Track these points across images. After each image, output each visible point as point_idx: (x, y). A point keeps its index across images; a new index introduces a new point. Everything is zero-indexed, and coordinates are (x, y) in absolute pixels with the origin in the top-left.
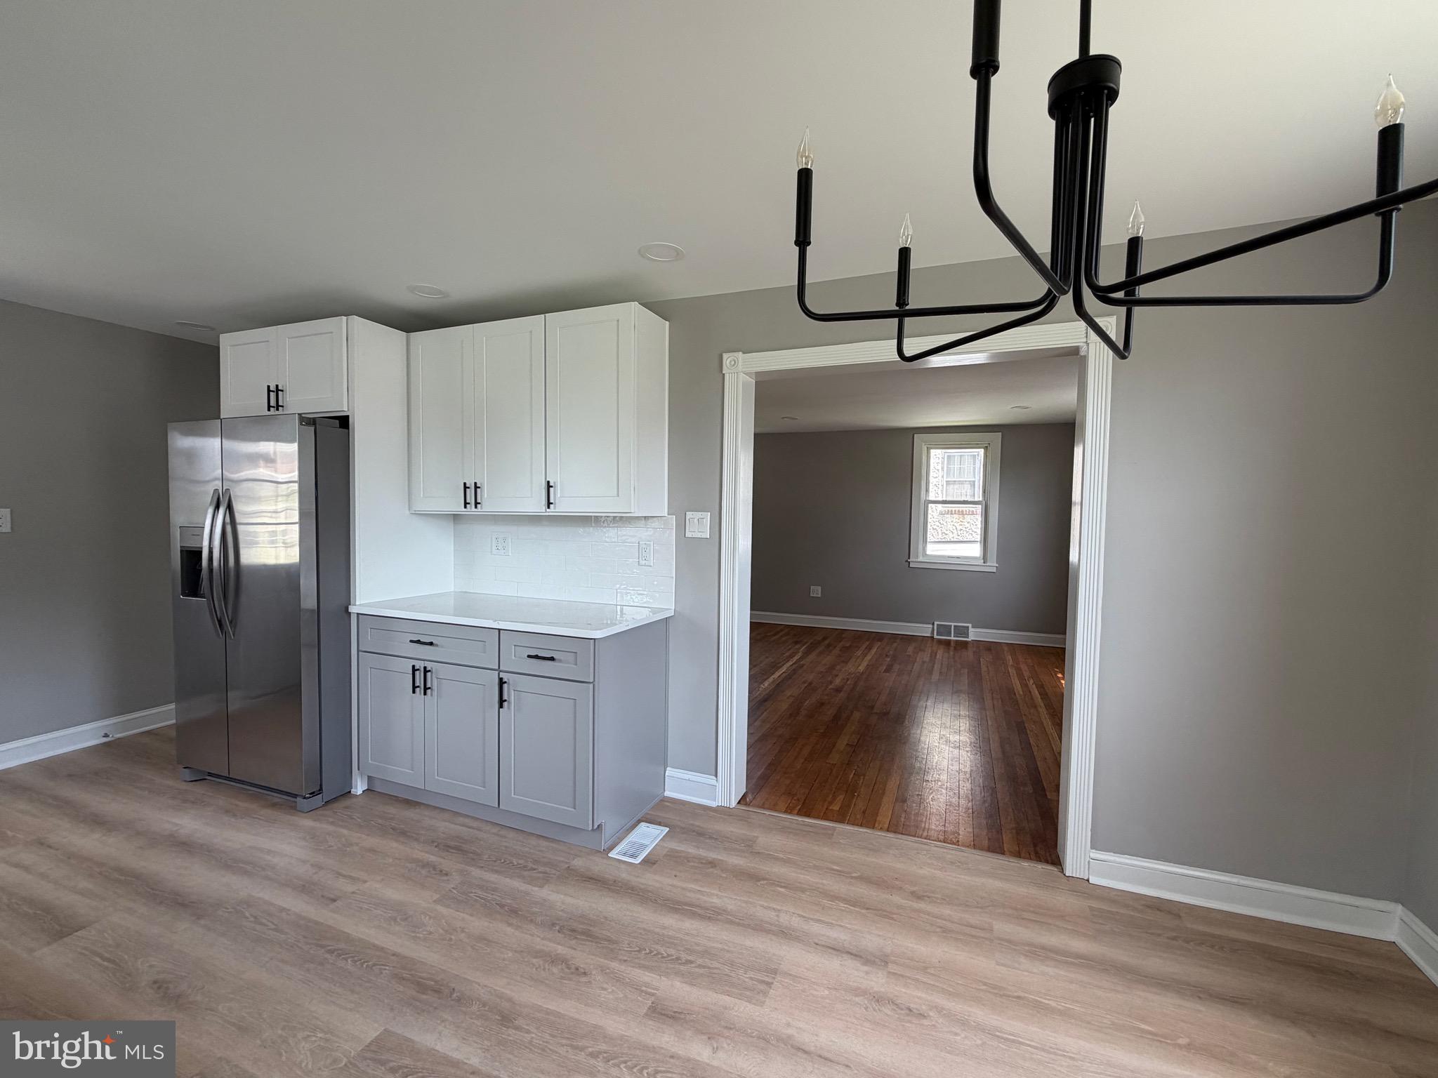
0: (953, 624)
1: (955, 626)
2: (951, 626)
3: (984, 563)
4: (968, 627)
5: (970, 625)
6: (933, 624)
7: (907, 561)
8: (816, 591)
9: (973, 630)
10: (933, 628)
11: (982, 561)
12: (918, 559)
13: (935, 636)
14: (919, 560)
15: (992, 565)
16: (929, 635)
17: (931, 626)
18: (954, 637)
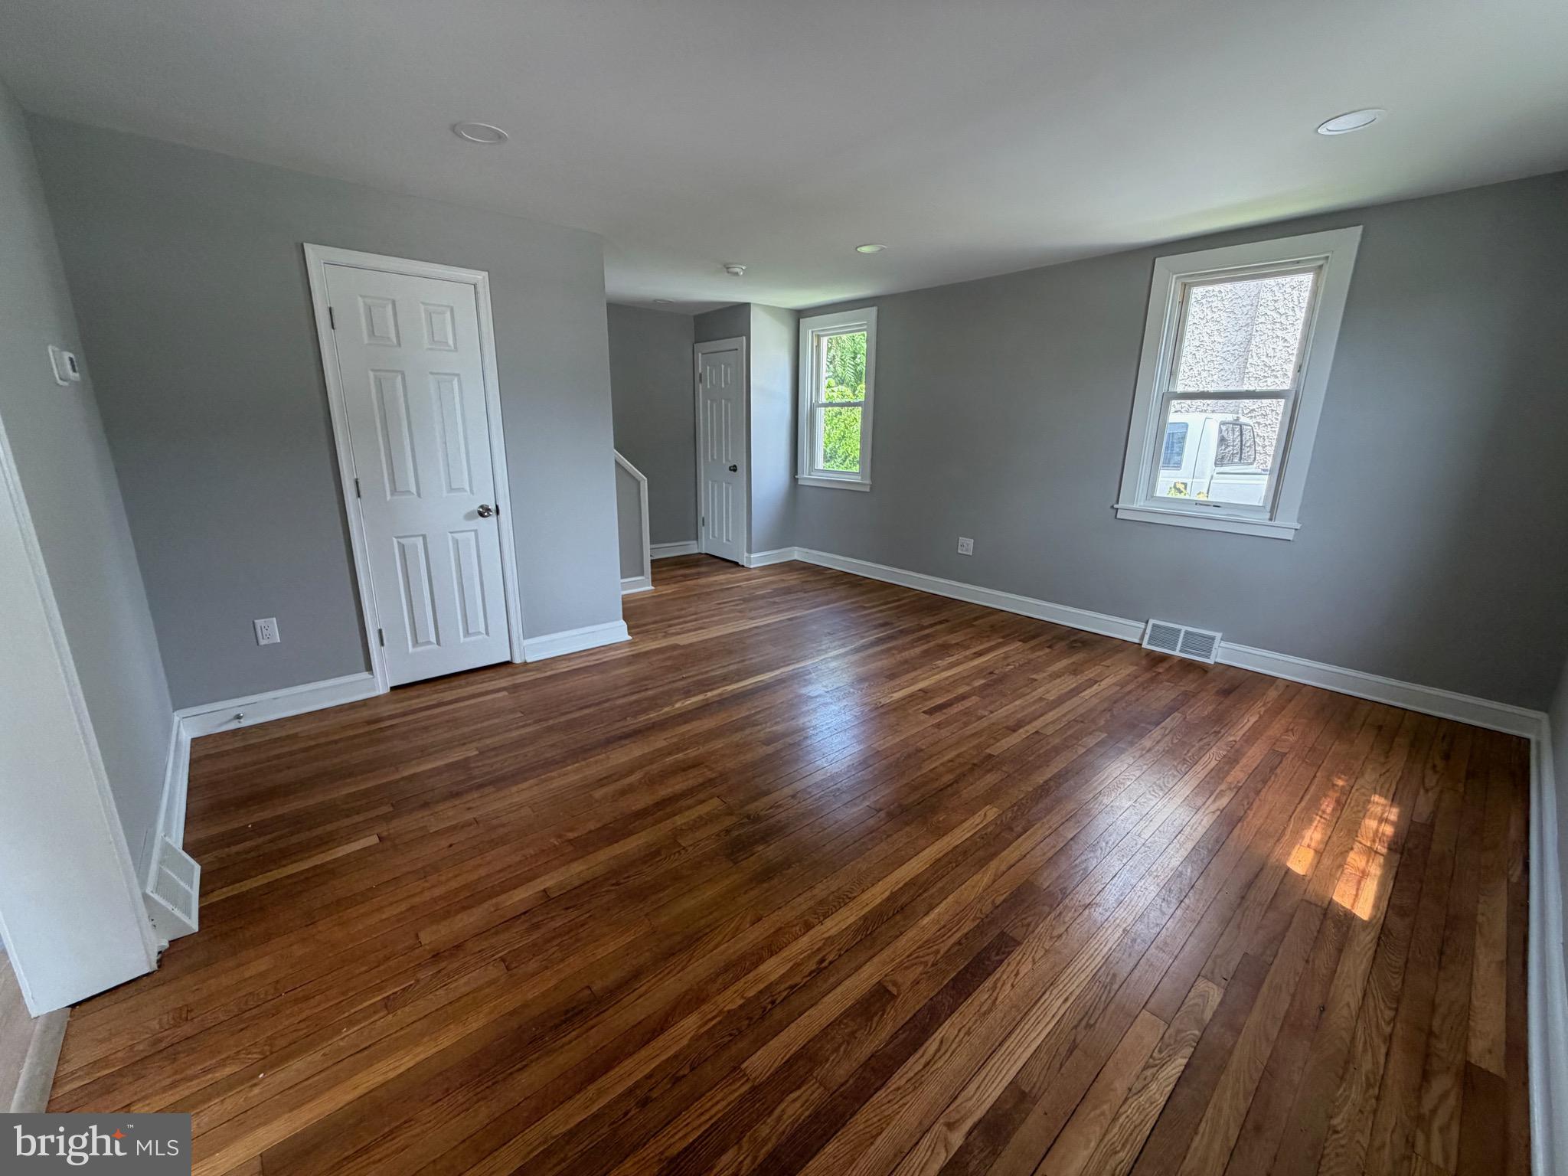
0: (1184, 628)
1: (1187, 633)
2: (1179, 631)
3: (1271, 519)
4: (1213, 639)
5: (1218, 635)
6: (1147, 622)
7: (1112, 507)
8: (967, 546)
9: (1223, 644)
10: (1145, 630)
11: (1268, 516)
12: (1134, 502)
13: (1145, 645)
14: (1136, 506)
15: (1286, 526)
16: (1136, 641)
17: (1142, 625)
18: (1181, 651)
